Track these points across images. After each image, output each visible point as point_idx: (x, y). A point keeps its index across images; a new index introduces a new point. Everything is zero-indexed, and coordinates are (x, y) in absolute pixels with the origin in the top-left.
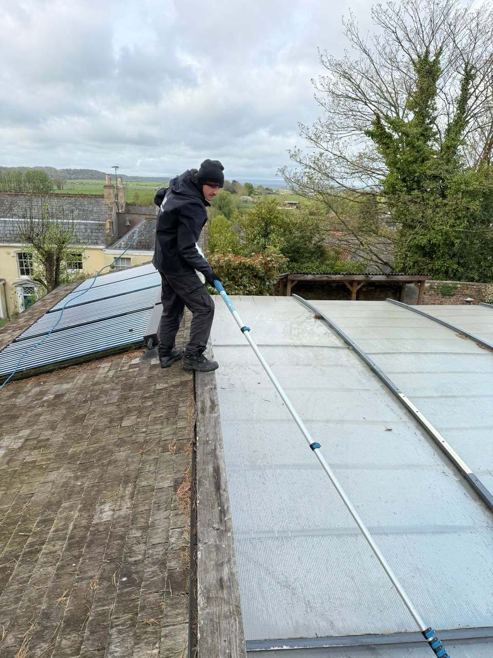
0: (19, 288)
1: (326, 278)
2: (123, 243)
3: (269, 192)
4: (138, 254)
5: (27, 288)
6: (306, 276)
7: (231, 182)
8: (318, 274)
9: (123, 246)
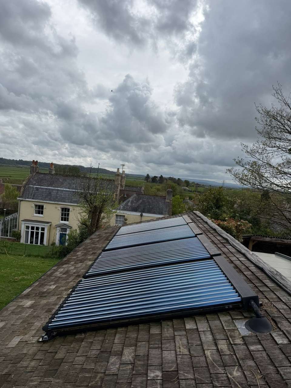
0: (58, 228)
1: (280, 241)
2: (122, 207)
3: (199, 186)
4: (130, 214)
5: (63, 228)
6: (265, 238)
7: (177, 179)
8: (274, 238)
9: (121, 208)
